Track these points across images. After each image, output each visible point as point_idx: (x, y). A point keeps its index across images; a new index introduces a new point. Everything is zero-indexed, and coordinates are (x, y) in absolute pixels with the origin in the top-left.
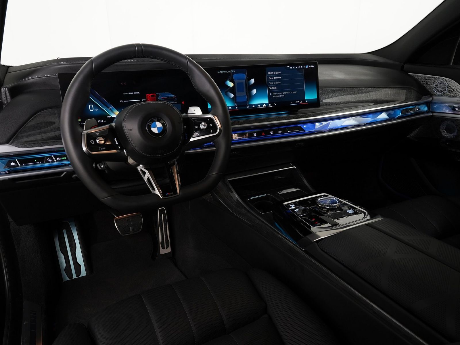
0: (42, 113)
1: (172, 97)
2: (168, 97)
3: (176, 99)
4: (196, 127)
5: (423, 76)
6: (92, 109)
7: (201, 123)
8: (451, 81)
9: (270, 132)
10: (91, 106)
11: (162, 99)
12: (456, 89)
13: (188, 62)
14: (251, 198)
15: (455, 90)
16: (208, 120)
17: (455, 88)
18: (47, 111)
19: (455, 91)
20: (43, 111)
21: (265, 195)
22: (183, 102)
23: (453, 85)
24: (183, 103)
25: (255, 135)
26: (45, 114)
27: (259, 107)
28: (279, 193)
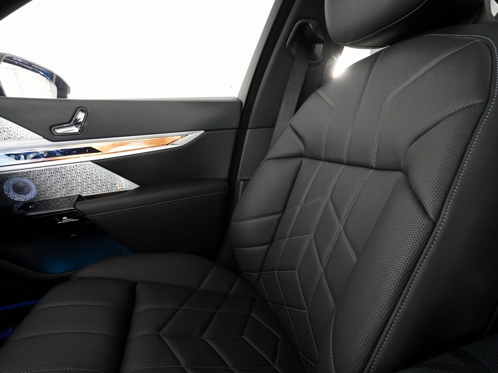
12: (8, 128)
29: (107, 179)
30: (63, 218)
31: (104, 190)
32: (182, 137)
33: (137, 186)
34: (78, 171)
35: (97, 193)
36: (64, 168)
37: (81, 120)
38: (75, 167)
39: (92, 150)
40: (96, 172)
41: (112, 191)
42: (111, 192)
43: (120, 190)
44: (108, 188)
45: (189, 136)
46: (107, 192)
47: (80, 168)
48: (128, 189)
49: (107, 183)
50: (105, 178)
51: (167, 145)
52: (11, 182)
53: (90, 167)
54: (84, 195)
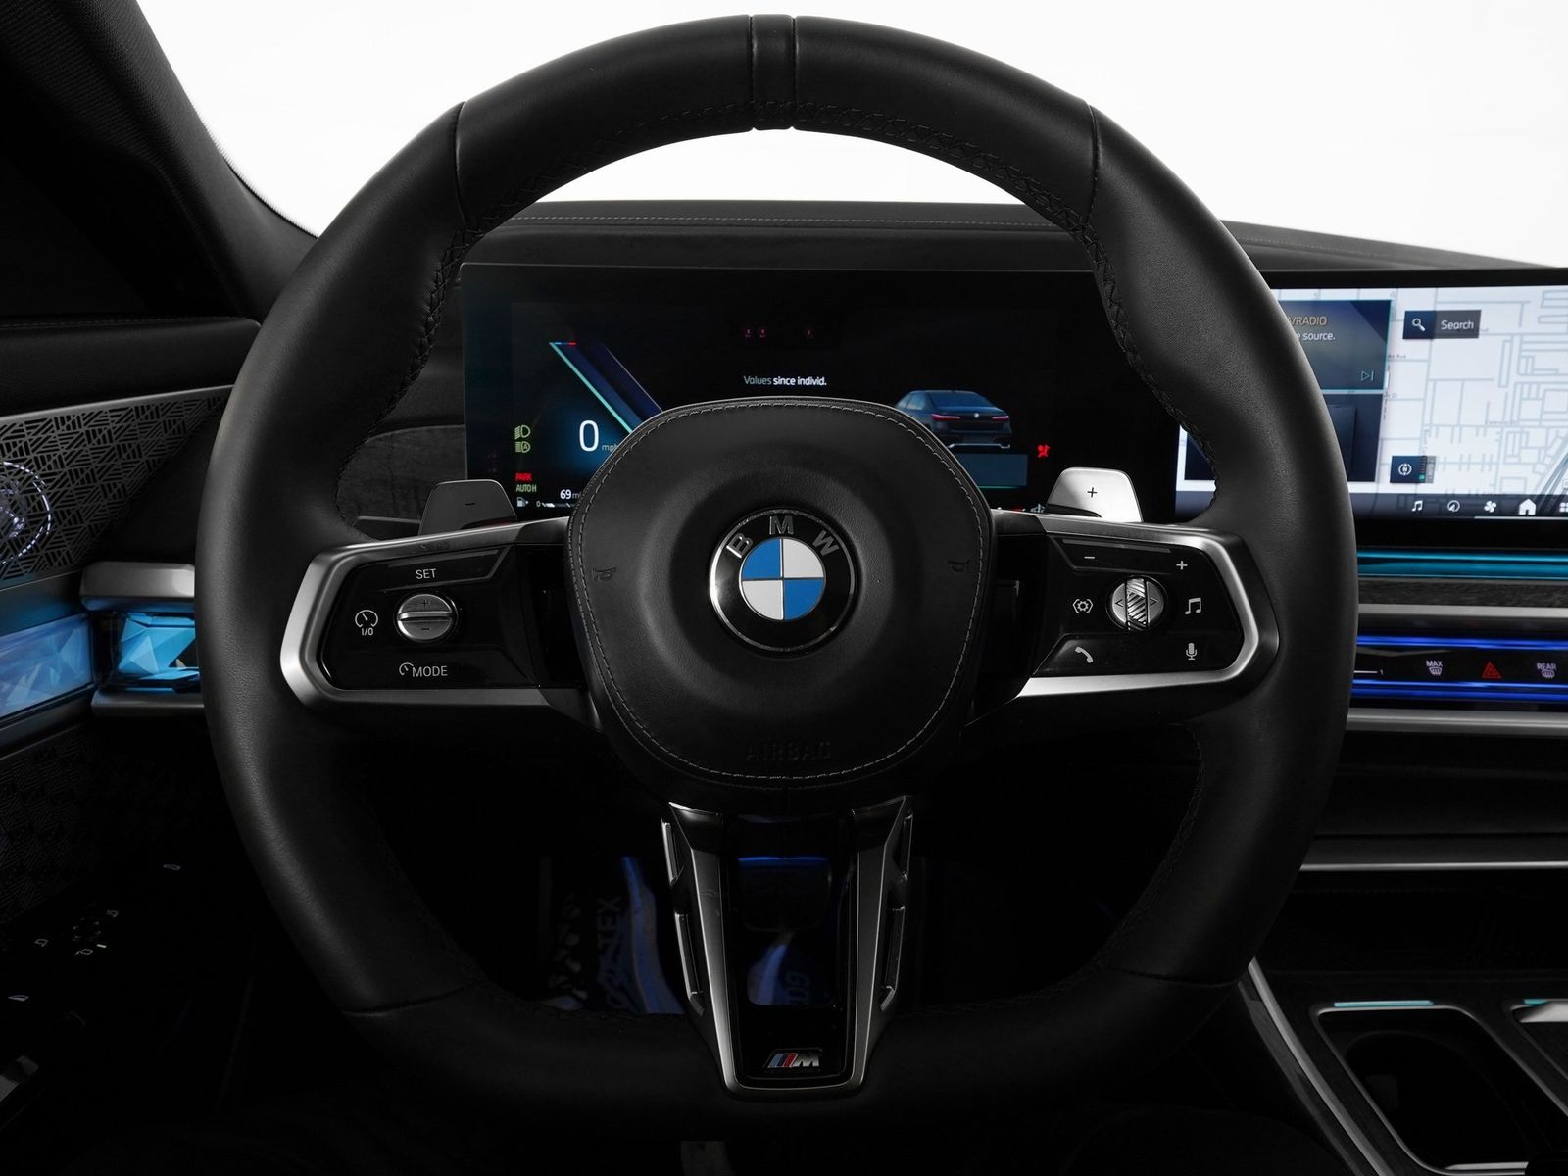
0: (380, 439)
1: (985, 417)
2: (967, 418)
3: (1008, 425)
4: (1082, 606)
6: (589, 443)
7: (1125, 579)
9: (1539, 666)
10: (589, 428)
11: (937, 420)
13: (1101, 154)
14: (1341, 1006)
16: (1182, 565)
18: (404, 434)
20: (389, 434)
22: (1040, 448)
24: (1043, 450)
25: (1434, 667)
26: (395, 445)
27: (1488, 513)
28: (1522, 1012)
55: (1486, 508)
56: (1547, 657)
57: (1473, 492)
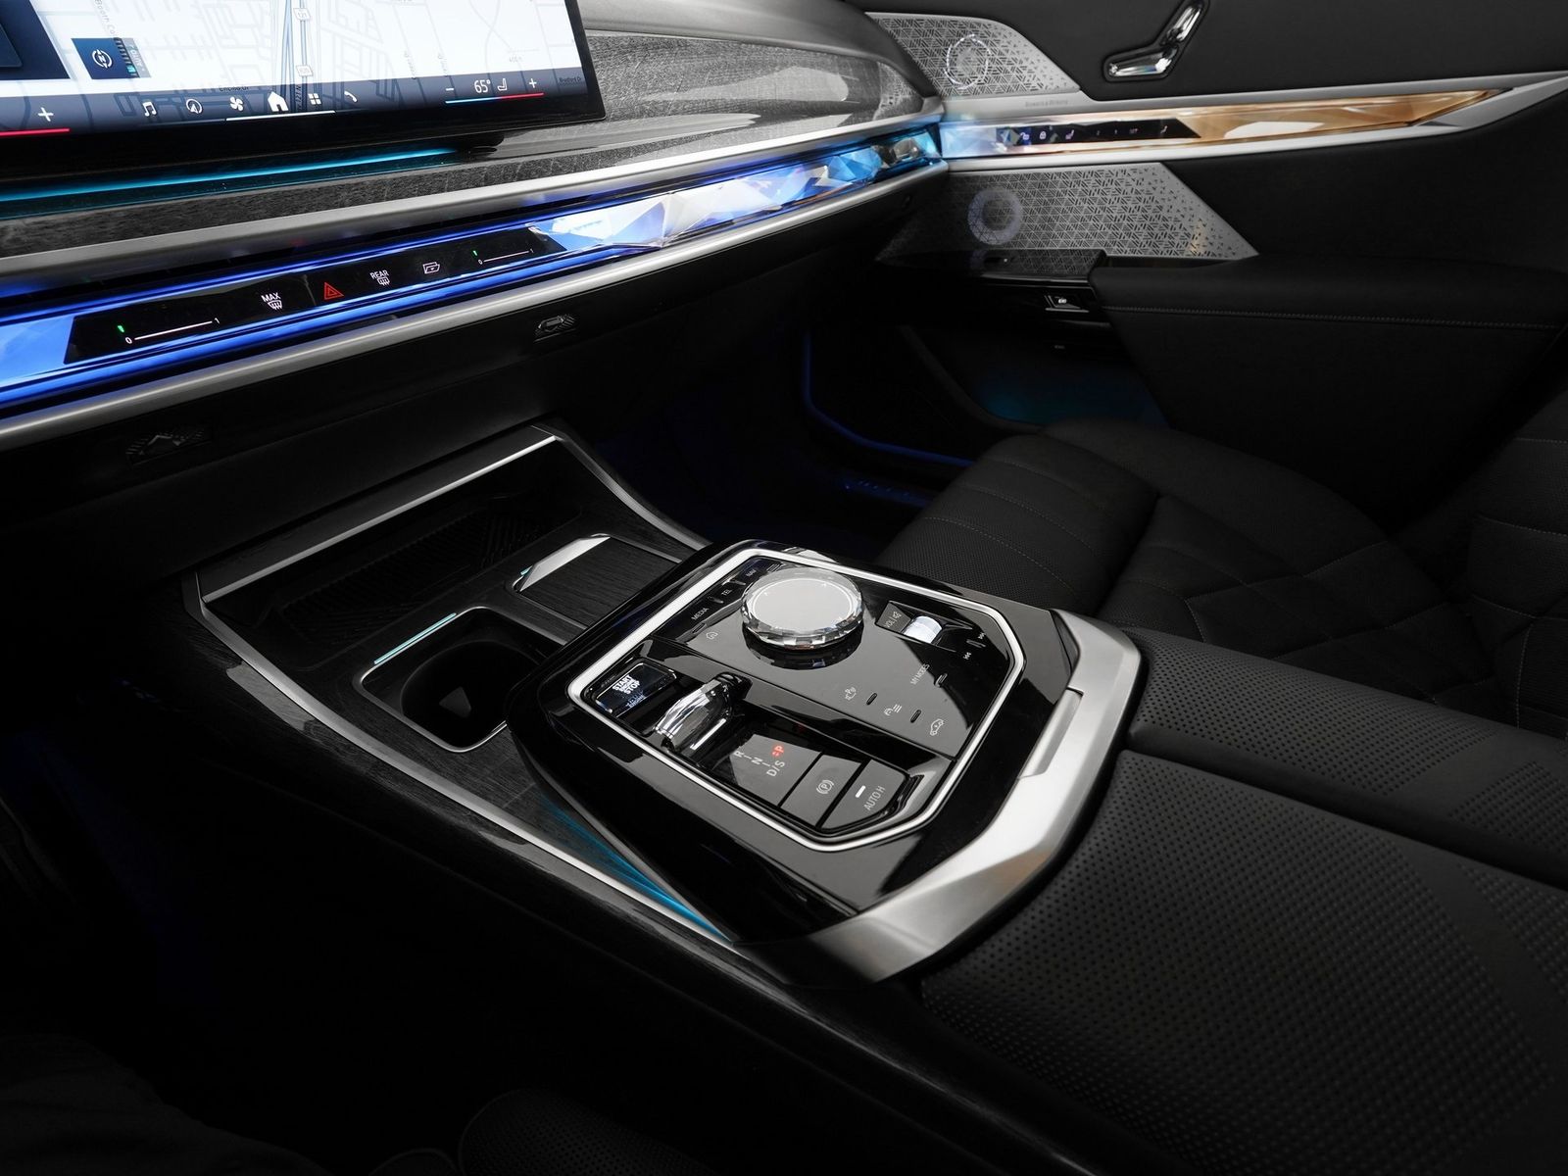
5: (910, 21)
8: (1003, 33)
9: (373, 275)
12: (1021, 62)
15: (1017, 65)
17: (1016, 56)
19: (1019, 71)
21: (452, 617)
23: (1011, 48)
27: (236, 113)
28: (521, 583)
29: (1180, 218)
30: (1060, 301)
31: (1161, 248)
32: (1485, 94)
33: (1251, 252)
34: (1123, 186)
35: (1143, 255)
36: (1097, 175)
37: (1184, 35)
38: (1120, 175)
39: (1177, 130)
40: (1162, 196)
41: (1181, 256)
42: (1176, 256)
43: (1200, 257)
44: (1172, 244)
45: (1517, 91)
46: (1168, 256)
47: (1129, 180)
48: (1223, 258)
49: (1177, 230)
50: (1178, 215)
51: (1410, 124)
52: (982, 197)
53: (1154, 178)
54: (1112, 255)
55: (234, 107)
56: (378, 265)
57: (207, 87)
